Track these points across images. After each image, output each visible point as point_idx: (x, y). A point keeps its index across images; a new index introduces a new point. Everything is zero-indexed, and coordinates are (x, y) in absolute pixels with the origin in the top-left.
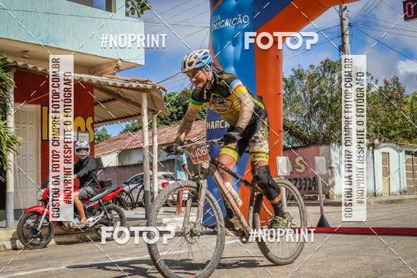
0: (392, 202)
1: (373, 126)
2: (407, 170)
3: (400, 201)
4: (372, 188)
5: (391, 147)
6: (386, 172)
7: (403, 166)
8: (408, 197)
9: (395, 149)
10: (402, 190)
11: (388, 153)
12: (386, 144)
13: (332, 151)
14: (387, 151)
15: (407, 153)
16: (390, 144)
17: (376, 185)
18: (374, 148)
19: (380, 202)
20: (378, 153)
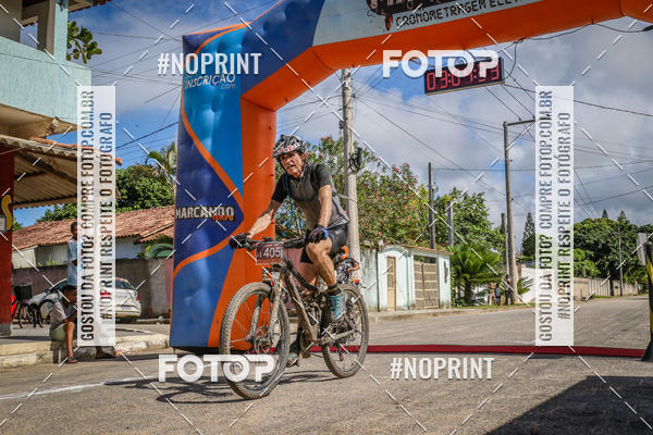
0: (400, 317)
2: (416, 279)
3: (410, 316)
4: (375, 301)
5: (397, 250)
6: (392, 282)
7: (412, 272)
8: (417, 312)
9: (402, 252)
10: (410, 304)
11: (394, 258)
12: (392, 246)
14: (393, 255)
15: (416, 258)
16: (397, 246)
17: (380, 297)
18: (378, 250)
19: (386, 318)
20: (382, 257)
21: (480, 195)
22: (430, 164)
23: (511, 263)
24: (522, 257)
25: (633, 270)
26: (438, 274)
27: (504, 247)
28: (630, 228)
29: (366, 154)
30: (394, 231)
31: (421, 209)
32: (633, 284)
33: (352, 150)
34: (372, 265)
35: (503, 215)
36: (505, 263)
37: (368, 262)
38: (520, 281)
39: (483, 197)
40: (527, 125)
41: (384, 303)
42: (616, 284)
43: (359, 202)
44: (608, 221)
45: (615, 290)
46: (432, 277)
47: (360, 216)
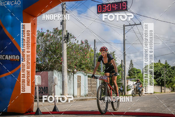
0: (82, 100)
1: (75, 63)
2: (88, 85)
3: (86, 100)
4: (72, 93)
6: (79, 86)
7: (87, 82)
8: (89, 98)
9: (84, 74)
10: (86, 94)
11: (80, 76)
12: (80, 72)
13: (54, 74)
14: (79, 75)
15: (89, 77)
16: (82, 72)
17: (74, 92)
18: (74, 73)
19: (77, 100)
20: (76, 76)
21: (113, 52)
22: (95, 40)
23: (124, 79)
24: (128, 77)
25: (169, 83)
26: (97, 83)
27: (122, 73)
28: (169, 67)
29: (71, 36)
30: (80, 66)
31: (91, 57)
32: (169, 88)
33: (65, 33)
34: (72, 79)
35: (122, 60)
36: (122, 79)
37: (70, 78)
38: (128, 86)
39: (114, 53)
40: (132, 26)
41: (76, 94)
42: (163, 88)
43: (68, 54)
44: (161, 64)
45: (162, 90)
46: (94, 84)
47: (68, 60)
